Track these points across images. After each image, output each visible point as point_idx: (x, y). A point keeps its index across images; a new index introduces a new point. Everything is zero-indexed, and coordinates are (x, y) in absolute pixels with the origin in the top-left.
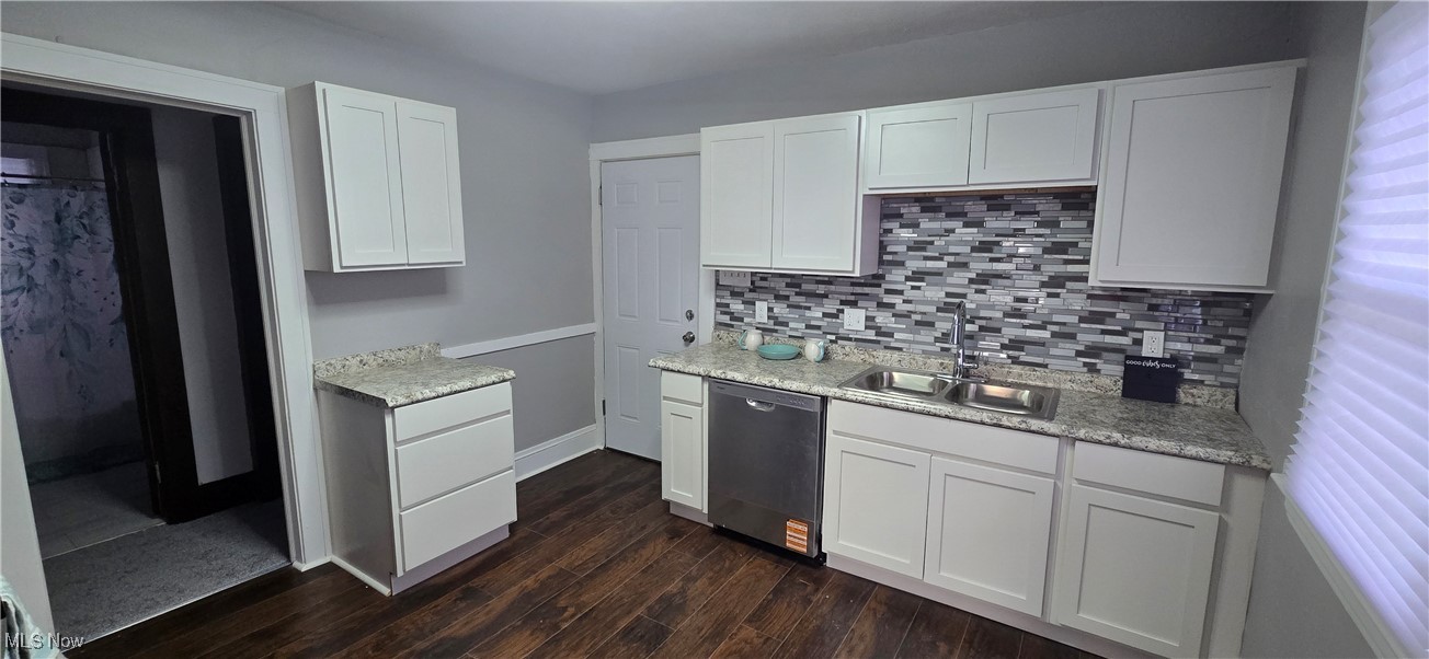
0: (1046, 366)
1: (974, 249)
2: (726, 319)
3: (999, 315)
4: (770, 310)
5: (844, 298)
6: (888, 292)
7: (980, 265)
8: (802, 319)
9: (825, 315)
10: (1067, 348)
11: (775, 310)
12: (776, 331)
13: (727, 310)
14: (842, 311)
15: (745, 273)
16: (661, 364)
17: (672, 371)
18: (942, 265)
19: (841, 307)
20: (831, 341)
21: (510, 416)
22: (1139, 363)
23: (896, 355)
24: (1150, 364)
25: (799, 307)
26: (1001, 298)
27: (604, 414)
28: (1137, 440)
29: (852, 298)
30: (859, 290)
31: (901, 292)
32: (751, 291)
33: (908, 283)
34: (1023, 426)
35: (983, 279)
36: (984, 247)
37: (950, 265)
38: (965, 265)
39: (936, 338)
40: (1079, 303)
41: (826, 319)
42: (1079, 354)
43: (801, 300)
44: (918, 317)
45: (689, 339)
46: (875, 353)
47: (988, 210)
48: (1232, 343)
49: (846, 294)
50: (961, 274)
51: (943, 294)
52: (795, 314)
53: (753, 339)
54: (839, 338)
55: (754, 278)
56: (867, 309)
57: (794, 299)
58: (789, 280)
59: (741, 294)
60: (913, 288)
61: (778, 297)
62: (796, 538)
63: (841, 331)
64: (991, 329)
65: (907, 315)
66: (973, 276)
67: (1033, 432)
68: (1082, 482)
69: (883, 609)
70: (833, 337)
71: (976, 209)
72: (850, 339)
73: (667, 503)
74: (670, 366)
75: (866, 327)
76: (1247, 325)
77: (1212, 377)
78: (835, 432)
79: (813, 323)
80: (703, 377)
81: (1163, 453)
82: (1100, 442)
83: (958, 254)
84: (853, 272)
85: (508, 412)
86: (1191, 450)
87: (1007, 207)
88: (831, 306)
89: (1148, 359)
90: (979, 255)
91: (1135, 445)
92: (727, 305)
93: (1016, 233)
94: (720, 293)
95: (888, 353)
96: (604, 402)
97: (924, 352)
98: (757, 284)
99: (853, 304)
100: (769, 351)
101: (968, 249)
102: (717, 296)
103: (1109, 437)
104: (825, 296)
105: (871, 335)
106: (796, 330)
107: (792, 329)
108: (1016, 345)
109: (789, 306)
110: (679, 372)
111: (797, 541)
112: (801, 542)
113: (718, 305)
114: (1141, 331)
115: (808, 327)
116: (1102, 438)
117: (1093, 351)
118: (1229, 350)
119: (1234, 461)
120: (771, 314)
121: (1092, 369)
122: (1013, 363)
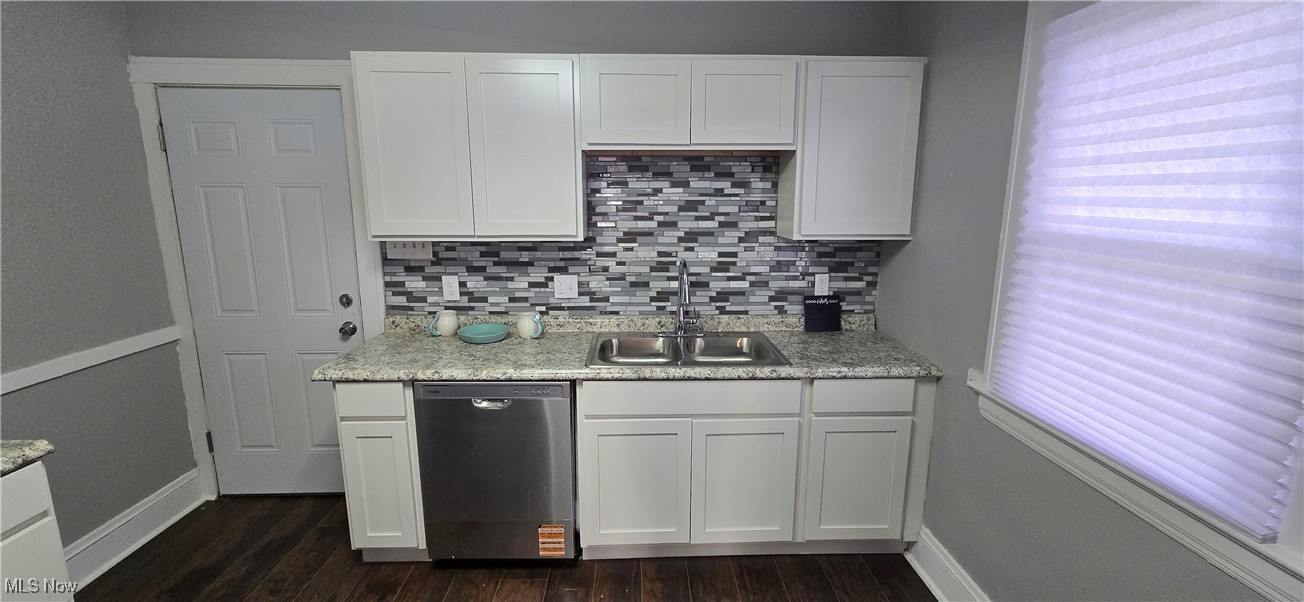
0: (746, 313)
1: (681, 209)
2: (402, 300)
3: (706, 270)
4: (462, 284)
5: (552, 264)
6: (599, 255)
7: (687, 224)
8: (504, 291)
9: (532, 285)
10: (762, 295)
11: (469, 285)
12: (472, 309)
13: (401, 289)
14: (552, 279)
15: (423, 244)
16: (335, 374)
17: (354, 381)
18: (652, 224)
19: (550, 275)
20: (541, 313)
21: (52, 518)
22: (814, 302)
23: (614, 319)
24: (822, 301)
25: (500, 279)
26: (707, 254)
27: (211, 449)
28: (859, 371)
29: (562, 264)
30: (568, 255)
31: (613, 255)
32: (433, 264)
33: (620, 245)
34: (774, 375)
35: (691, 237)
36: (689, 206)
37: (660, 224)
38: (673, 225)
39: (651, 298)
40: (769, 254)
41: (532, 289)
42: (772, 299)
43: (501, 270)
44: (633, 279)
45: (348, 331)
46: (591, 320)
47: (691, 171)
48: (869, 278)
49: (554, 260)
50: (671, 233)
51: (655, 254)
52: (496, 287)
53: (447, 322)
54: (550, 308)
55: (437, 249)
56: (578, 274)
57: (492, 270)
58: (483, 249)
59: (421, 269)
60: (626, 249)
61: (473, 270)
62: (551, 544)
63: (552, 301)
64: (699, 285)
65: (622, 277)
66: (682, 234)
67: (783, 379)
68: (818, 415)
69: (658, 586)
70: (543, 309)
71: (680, 169)
72: (562, 309)
73: (359, 552)
74: (350, 375)
75: (580, 294)
76: (877, 264)
77: (859, 306)
78: (587, 417)
79: (518, 295)
80: (404, 383)
81: (877, 378)
82: (834, 378)
83: (667, 214)
84: (576, 236)
85: (45, 514)
86: (895, 371)
87: (707, 168)
88: (538, 275)
89: (819, 297)
90: (686, 214)
91: (858, 375)
92: (402, 284)
93: (719, 192)
94: (389, 269)
95: (606, 319)
96: (209, 435)
97: (641, 313)
98: (441, 255)
99: (563, 270)
100: (467, 332)
101: (675, 209)
102: (385, 274)
103: (839, 372)
104: (530, 264)
105: (585, 301)
106: (498, 304)
107: (492, 304)
108: (723, 296)
109: (486, 279)
110: (365, 381)
111: (552, 546)
112: (558, 546)
113: (387, 285)
114: (813, 274)
115: (512, 300)
116: (835, 374)
117: (781, 295)
118: (869, 284)
119: (921, 374)
120: (464, 290)
121: (781, 311)
122: (721, 313)
